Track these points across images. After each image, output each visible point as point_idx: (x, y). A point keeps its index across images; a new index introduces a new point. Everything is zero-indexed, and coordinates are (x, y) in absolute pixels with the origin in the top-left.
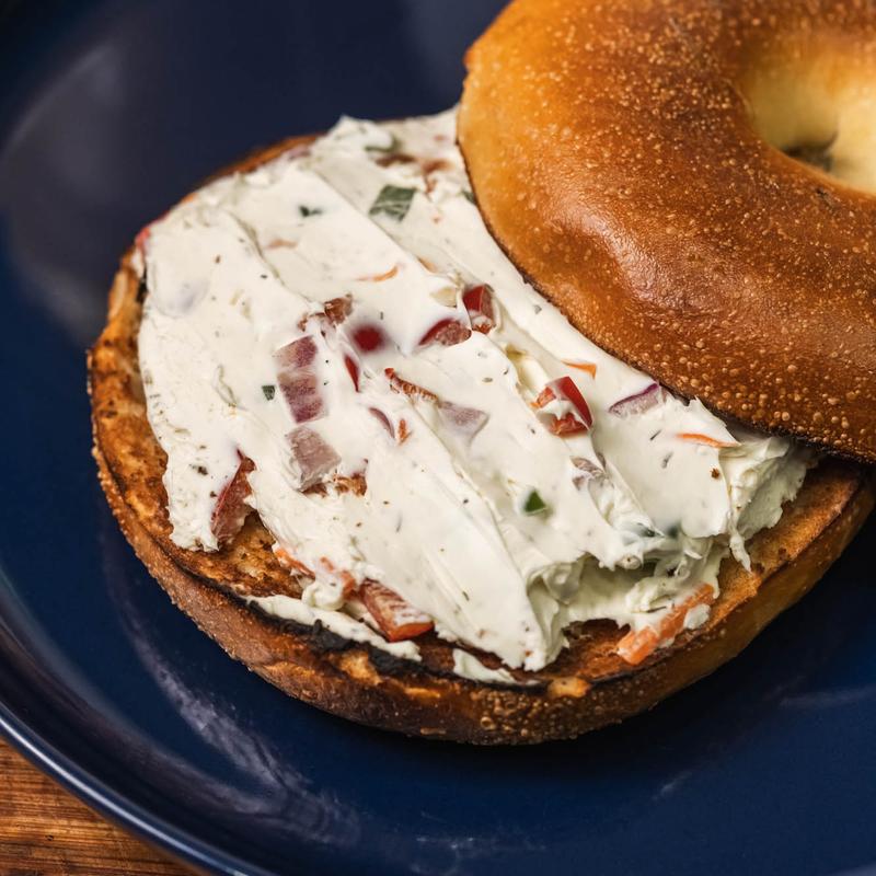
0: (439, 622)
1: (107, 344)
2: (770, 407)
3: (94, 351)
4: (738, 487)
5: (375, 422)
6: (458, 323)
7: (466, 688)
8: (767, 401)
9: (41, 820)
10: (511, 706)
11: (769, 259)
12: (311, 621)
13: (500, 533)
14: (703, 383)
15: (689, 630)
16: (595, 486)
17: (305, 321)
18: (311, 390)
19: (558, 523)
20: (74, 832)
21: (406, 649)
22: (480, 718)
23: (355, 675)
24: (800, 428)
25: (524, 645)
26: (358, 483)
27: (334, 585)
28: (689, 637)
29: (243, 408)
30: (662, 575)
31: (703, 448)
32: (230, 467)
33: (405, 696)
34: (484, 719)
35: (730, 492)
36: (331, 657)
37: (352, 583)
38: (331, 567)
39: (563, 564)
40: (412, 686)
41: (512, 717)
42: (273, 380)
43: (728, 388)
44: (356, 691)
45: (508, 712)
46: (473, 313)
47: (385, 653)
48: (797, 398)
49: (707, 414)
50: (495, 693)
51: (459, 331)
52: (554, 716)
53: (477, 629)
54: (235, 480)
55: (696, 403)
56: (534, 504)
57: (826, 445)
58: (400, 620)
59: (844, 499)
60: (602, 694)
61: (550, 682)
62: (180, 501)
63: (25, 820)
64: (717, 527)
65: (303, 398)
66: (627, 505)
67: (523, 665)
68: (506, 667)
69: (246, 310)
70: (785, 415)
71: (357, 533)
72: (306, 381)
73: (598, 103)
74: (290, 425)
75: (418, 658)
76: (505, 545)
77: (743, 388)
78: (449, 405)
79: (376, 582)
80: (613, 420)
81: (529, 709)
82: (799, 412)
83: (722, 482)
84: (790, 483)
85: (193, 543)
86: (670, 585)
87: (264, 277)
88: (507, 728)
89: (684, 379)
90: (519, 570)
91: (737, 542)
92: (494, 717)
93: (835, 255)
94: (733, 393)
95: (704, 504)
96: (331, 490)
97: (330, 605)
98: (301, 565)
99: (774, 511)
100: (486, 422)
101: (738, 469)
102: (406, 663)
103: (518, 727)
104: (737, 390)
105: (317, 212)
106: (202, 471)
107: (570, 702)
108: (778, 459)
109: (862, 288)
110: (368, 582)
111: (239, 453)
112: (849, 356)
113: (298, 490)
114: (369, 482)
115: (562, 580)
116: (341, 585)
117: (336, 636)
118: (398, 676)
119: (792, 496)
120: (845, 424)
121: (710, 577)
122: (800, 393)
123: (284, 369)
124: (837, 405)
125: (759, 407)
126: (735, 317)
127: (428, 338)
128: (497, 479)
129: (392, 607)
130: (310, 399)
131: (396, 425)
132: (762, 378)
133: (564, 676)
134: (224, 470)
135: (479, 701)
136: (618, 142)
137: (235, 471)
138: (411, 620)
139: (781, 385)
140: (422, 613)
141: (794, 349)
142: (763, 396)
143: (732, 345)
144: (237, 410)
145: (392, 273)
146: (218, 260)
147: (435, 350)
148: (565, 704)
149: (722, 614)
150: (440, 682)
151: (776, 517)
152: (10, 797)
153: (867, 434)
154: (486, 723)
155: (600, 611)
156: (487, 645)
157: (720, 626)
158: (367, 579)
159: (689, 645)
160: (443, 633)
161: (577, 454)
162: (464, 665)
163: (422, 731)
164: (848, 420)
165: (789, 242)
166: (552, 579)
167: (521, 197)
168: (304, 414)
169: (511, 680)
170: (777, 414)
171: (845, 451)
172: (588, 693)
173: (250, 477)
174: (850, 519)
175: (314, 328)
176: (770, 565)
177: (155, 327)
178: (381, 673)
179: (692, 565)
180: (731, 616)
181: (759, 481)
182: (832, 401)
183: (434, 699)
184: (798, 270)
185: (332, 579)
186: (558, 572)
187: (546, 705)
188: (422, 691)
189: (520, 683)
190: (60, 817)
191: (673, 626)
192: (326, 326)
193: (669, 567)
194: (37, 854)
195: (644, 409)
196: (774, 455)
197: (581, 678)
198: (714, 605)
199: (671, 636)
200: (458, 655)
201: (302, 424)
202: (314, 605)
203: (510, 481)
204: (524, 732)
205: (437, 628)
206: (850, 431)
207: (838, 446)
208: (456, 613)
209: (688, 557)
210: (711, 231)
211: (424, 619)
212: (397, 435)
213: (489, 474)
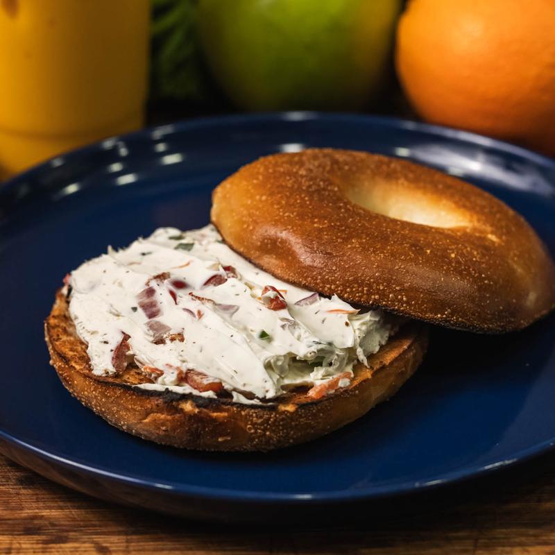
0: (225, 382)
1: (54, 317)
2: (369, 294)
3: (47, 320)
4: (358, 329)
5: (186, 314)
6: (220, 276)
7: (239, 409)
8: (368, 291)
9: (37, 511)
10: (261, 417)
11: (362, 233)
12: (164, 390)
13: (249, 346)
14: (337, 287)
15: (341, 388)
16: (292, 328)
17: (149, 282)
18: (155, 306)
19: (275, 343)
20: (53, 514)
21: (210, 394)
22: (246, 426)
23: (186, 410)
24: (384, 303)
25: (265, 388)
26: (180, 337)
27: (173, 373)
28: (342, 390)
29: (122, 316)
30: (326, 366)
31: (340, 314)
32: (120, 338)
33: (210, 417)
34: (248, 426)
35: (355, 332)
36: (174, 403)
37: (181, 372)
38: (171, 366)
39: (280, 356)
40: (214, 412)
41: (262, 424)
42: (136, 305)
43: (349, 287)
44: (187, 418)
45: (260, 421)
46: (227, 272)
47: (200, 397)
48: (381, 288)
49: (340, 301)
50: (253, 411)
51: (222, 280)
52: (281, 423)
53: (242, 383)
54: (122, 343)
55: (335, 297)
56: (263, 335)
57: (397, 310)
58: (205, 382)
59: (408, 344)
60: (303, 411)
61: (277, 406)
62: (96, 355)
63: (28, 511)
64: (349, 344)
65: (151, 309)
66: (307, 334)
67: (265, 397)
68: (258, 398)
69: (120, 285)
70: (377, 297)
71: (181, 353)
72: (152, 303)
73: (278, 187)
74: (146, 320)
75: (216, 397)
76: (252, 350)
77: (356, 285)
78: (220, 305)
79: (192, 370)
80: (297, 307)
81: (269, 419)
82: (383, 295)
83: (350, 327)
84: (382, 337)
85: (104, 372)
86: (331, 369)
87: (128, 272)
88: (259, 431)
89: (328, 286)
90: (259, 359)
91: (360, 351)
92: (254, 424)
93: (393, 233)
94: (352, 288)
95: (343, 336)
96: (168, 341)
97: (172, 382)
98: (157, 369)
99: (376, 346)
100: (237, 310)
101: (357, 324)
102: (210, 400)
103: (265, 430)
104: (353, 287)
105: (149, 253)
106: (106, 342)
107: (288, 414)
108: (375, 321)
109: (407, 244)
110: (189, 371)
111: (123, 333)
112: (404, 268)
113: (152, 342)
114: (185, 336)
115: (280, 363)
116: (176, 373)
117: (176, 394)
118: (206, 407)
119: (383, 343)
120: (404, 299)
121: (349, 369)
122: (383, 285)
123: (141, 300)
124: (400, 290)
125: (364, 294)
126: (350, 255)
127: (207, 283)
128: (245, 329)
129: (202, 378)
130: (154, 309)
131: (196, 313)
132: (364, 280)
133: (285, 404)
134: (116, 340)
135: (246, 415)
136: (288, 198)
137: (121, 339)
138: (211, 381)
139: (374, 282)
140: (216, 378)
141: (378, 266)
142: (365, 289)
143: (349, 267)
144: (120, 317)
145: (188, 264)
146: (105, 272)
147: (211, 288)
148: (286, 415)
149: (356, 383)
150: (227, 407)
151: (377, 349)
152: (21, 505)
153: (415, 304)
154: (250, 429)
155: (299, 381)
156: (247, 389)
157: (356, 388)
158: (189, 370)
159: (342, 393)
160: (226, 386)
161: (282, 316)
162: (238, 397)
163: (220, 440)
164: (406, 297)
165: (371, 228)
166: (275, 362)
167: (245, 226)
168: (152, 315)
169: (260, 403)
170: (373, 297)
171: (406, 314)
172: (297, 410)
173: (129, 341)
174: (411, 354)
175: (154, 284)
176: (377, 367)
177: (77, 298)
178: (198, 406)
179: (340, 359)
180: (360, 384)
181: (367, 329)
182: (398, 288)
183: (224, 417)
184: (377, 237)
185: (171, 371)
186: (278, 360)
187: (277, 416)
188: (219, 414)
189: (265, 405)
190: (46, 509)
191: (333, 384)
192: (159, 282)
193: (329, 360)
194: (36, 522)
195: (311, 303)
196: (373, 319)
197: (293, 404)
198: (352, 380)
199: (333, 389)
200: (234, 394)
201: (151, 319)
202: (164, 384)
203: (252, 331)
204: (268, 433)
205: (223, 384)
206: (408, 303)
207: (403, 310)
208: (232, 378)
209: (337, 355)
210: (335, 225)
211: (217, 381)
212: (197, 317)
213: (241, 327)
